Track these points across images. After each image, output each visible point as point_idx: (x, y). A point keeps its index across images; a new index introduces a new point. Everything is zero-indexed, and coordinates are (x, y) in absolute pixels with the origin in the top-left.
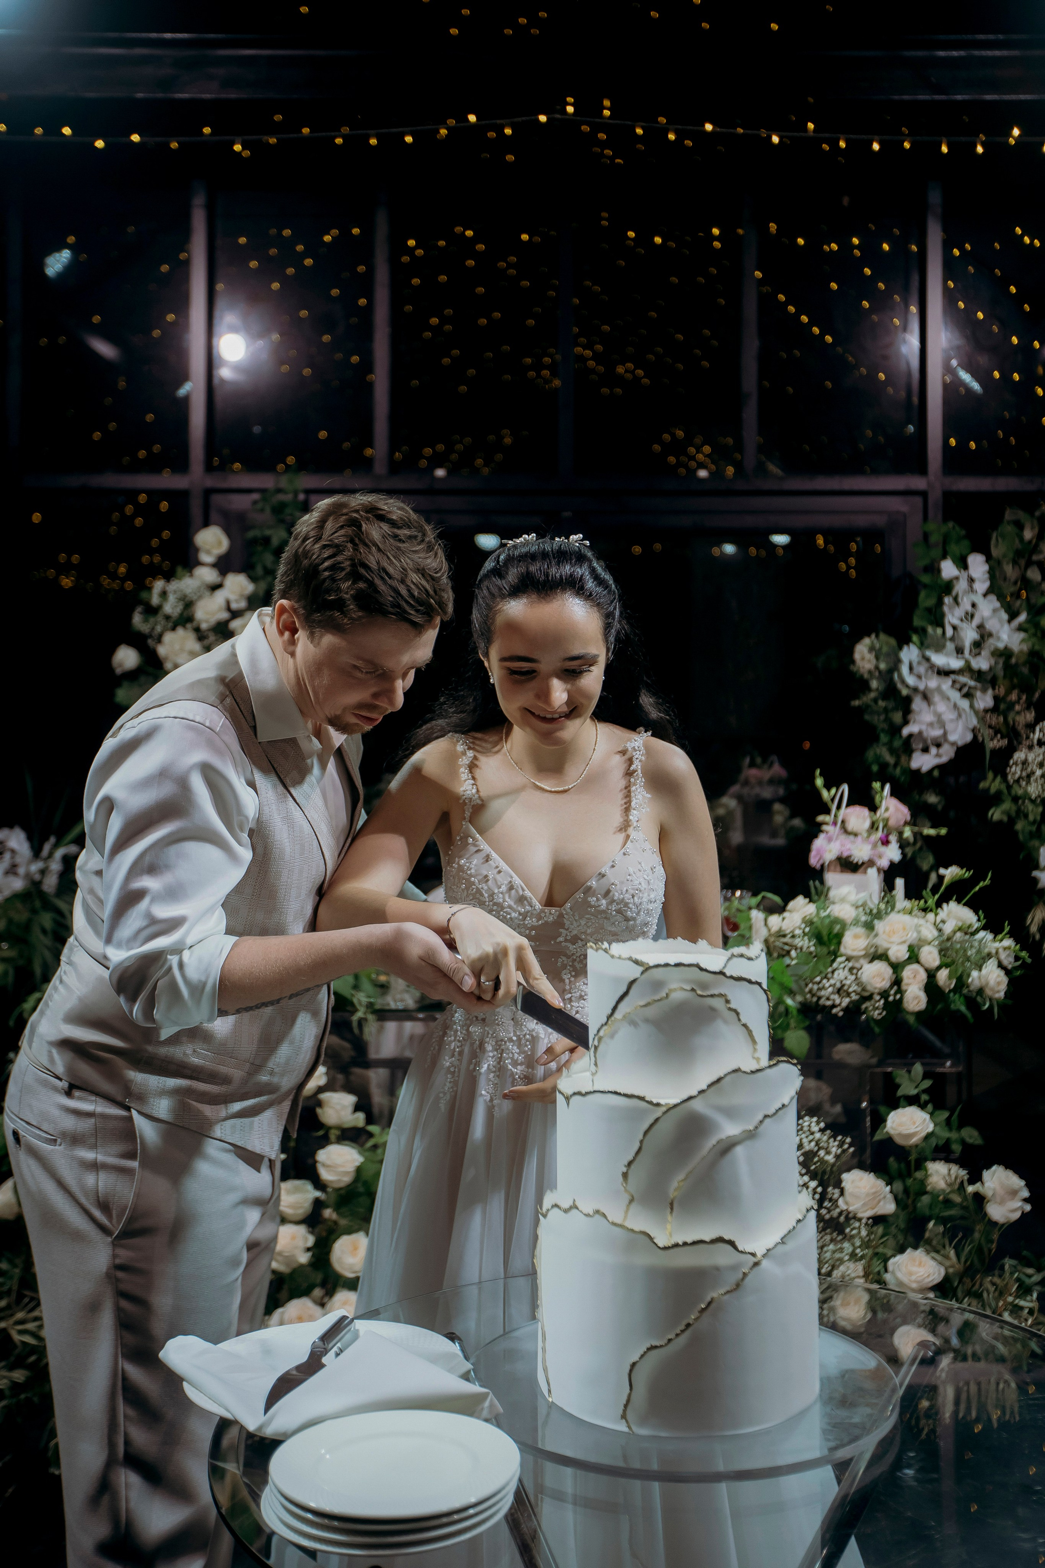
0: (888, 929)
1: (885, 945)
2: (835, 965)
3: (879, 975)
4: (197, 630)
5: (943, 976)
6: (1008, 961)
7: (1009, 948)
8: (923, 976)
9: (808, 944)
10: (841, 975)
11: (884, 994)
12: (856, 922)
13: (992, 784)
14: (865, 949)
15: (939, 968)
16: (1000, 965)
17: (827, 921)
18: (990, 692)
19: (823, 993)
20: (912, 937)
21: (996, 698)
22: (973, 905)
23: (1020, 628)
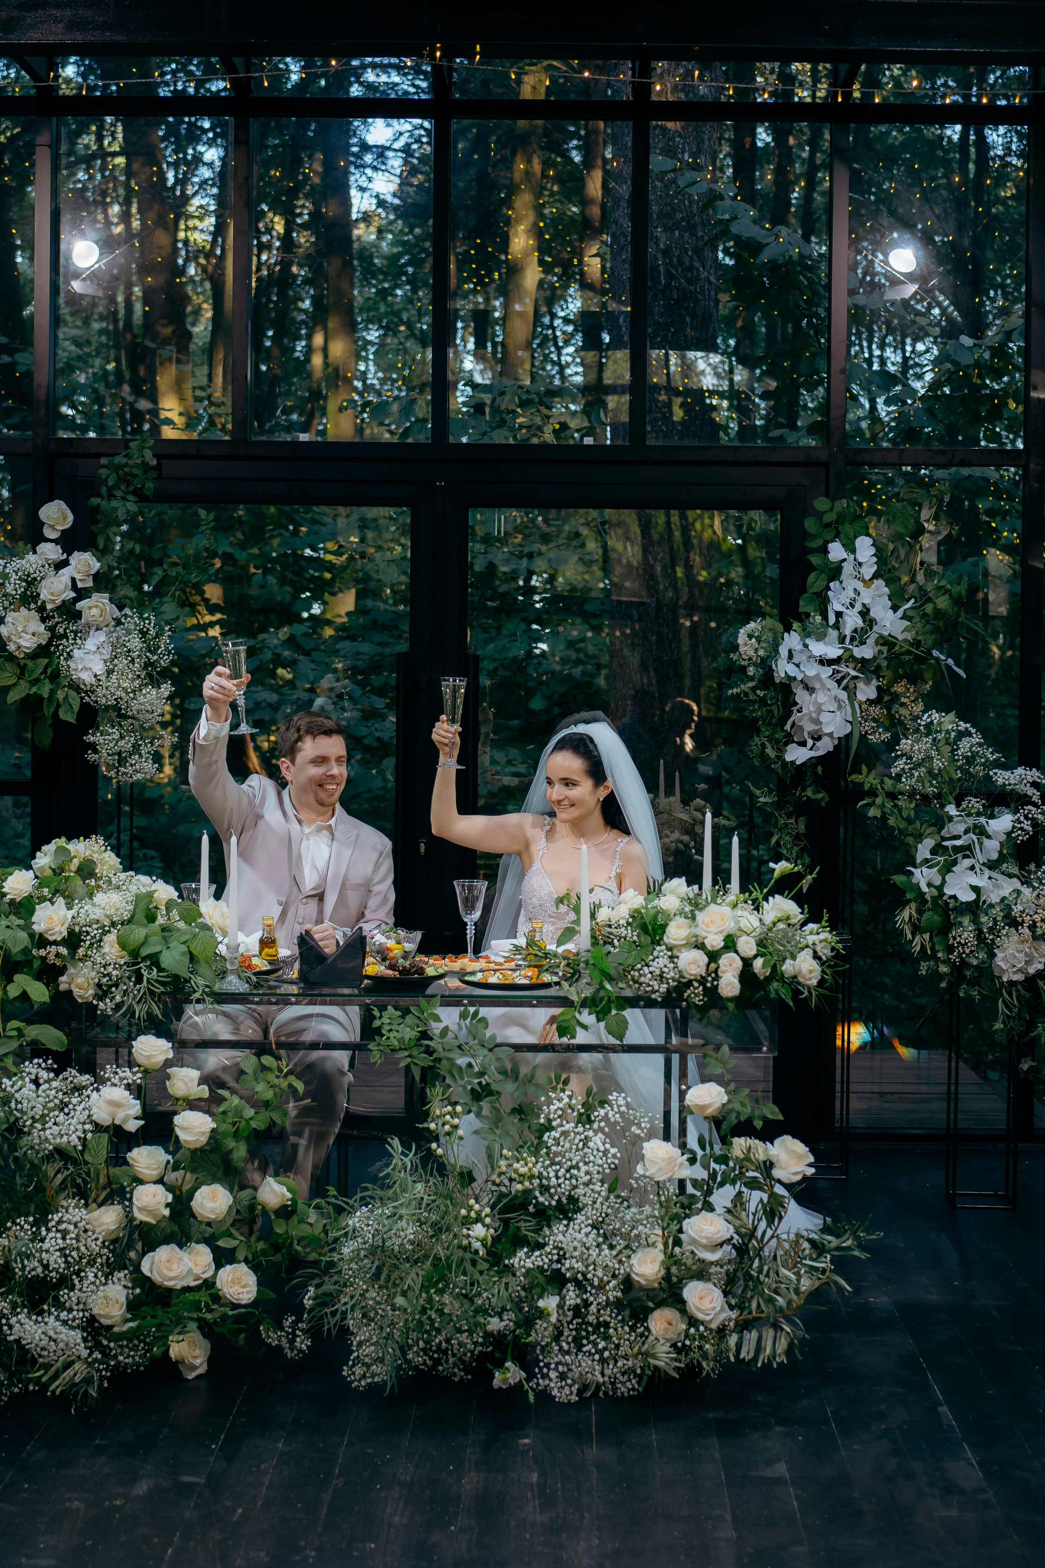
0: (707, 919)
1: (704, 934)
2: (655, 953)
3: (694, 962)
4: (42, 609)
5: (758, 963)
6: (825, 952)
7: (825, 940)
8: (739, 964)
9: (632, 935)
10: (661, 962)
11: (702, 981)
12: (681, 913)
13: (868, 779)
14: (686, 938)
15: (755, 957)
16: (816, 956)
17: (652, 911)
18: (875, 682)
19: (642, 979)
20: (730, 927)
21: (879, 688)
22: (799, 900)
23: (905, 617)
